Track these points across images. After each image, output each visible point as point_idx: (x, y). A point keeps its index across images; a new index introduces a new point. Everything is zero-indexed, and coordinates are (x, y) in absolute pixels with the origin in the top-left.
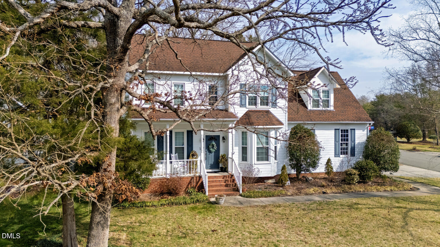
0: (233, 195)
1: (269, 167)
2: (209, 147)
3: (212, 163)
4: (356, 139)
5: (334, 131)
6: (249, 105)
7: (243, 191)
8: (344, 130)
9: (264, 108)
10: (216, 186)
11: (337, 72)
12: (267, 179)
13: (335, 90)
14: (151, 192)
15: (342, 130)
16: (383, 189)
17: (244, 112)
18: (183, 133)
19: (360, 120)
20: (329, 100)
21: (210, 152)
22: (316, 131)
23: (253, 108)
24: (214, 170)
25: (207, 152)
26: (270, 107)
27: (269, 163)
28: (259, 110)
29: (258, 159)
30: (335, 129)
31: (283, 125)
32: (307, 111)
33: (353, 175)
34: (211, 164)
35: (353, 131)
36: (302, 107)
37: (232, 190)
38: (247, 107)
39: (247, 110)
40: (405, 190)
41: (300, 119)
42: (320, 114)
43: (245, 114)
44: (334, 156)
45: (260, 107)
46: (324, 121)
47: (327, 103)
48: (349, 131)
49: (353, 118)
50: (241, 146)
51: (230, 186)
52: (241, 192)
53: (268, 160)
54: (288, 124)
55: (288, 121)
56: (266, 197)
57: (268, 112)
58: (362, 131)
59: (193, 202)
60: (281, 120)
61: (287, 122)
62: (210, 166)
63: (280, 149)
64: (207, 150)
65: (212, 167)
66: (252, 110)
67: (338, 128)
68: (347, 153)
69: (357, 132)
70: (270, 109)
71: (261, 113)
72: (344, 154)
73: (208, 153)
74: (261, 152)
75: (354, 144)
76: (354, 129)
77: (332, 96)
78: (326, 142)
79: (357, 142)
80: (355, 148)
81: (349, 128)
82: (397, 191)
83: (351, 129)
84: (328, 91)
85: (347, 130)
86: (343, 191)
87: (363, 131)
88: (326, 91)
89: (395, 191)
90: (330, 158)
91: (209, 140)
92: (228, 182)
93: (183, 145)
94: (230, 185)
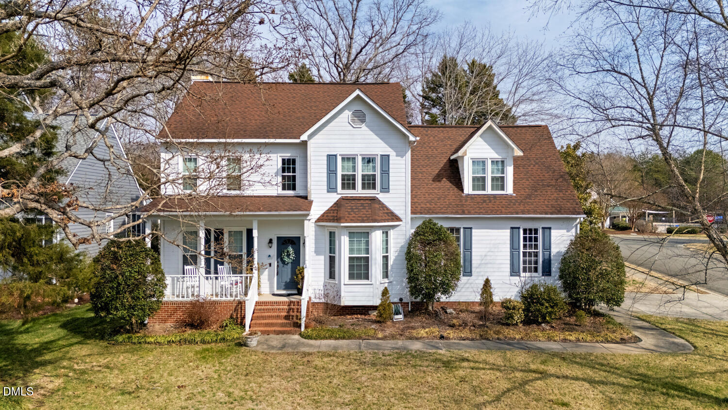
0: (289, 333)
1: (368, 289)
2: (282, 255)
3: (288, 281)
4: (553, 246)
5: (508, 231)
6: (343, 188)
7: (306, 327)
8: (530, 230)
9: (369, 193)
10: (270, 317)
11: (546, 127)
12: (373, 310)
13: (516, 159)
14: (177, 321)
15: (525, 231)
16: (562, 337)
17: (335, 200)
18: (241, 232)
19: (559, 212)
20: (503, 177)
21: (283, 262)
22: (473, 231)
23: (349, 193)
24: (289, 292)
25: (280, 262)
26: (379, 192)
27: (370, 283)
28: (360, 197)
29: (351, 276)
30: (512, 228)
31: (402, 221)
32: (462, 197)
33: (513, 309)
34: (286, 282)
35: (547, 231)
36: (456, 189)
37: (292, 325)
38: (339, 192)
39: (340, 196)
40: (608, 342)
41: (442, 211)
42: (485, 201)
43: (335, 204)
44: (509, 274)
45: (359, 191)
46: (487, 213)
47: (499, 182)
48: (540, 232)
49: (545, 208)
50: (328, 254)
51: (292, 319)
52: (303, 329)
53: (368, 279)
54: (412, 218)
55: (412, 213)
56: (336, 339)
57: (374, 200)
58: (565, 231)
59: (217, 340)
60: (397, 212)
61: (409, 215)
62: (285, 285)
63: (395, 260)
64: (279, 260)
65: (287, 287)
66: (347, 197)
67: (518, 226)
68: (536, 270)
69: (554, 233)
70: (377, 196)
71: (362, 202)
72: (530, 271)
73: (281, 264)
74: (356, 265)
75: (550, 254)
76: (550, 228)
77: (510, 171)
78: (493, 250)
79: (554, 250)
80: (552, 262)
81: (539, 226)
82: (591, 341)
83: (543, 228)
84: (503, 162)
85: (536, 231)
86: (481, 336)
87: (568, 232)
88: (497, 162)
89: (586, 341)
90: (490, 279)
91: (283, 244)
92: (293, 312)
93: (241, 251)
94: (293, 316)
